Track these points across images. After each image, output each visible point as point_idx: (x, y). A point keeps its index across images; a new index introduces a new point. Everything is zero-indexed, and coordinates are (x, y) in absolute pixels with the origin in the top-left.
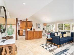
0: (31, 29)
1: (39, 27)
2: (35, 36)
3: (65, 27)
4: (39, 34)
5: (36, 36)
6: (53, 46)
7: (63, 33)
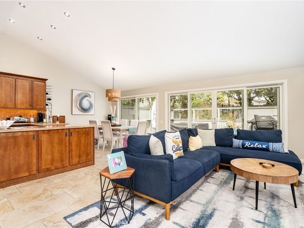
0: (40, 118)
1: (84, 110)
2: (49, 157)
3: (194, 110)
4: (74, 147)
5: (57, 155)
6: (140, 211)
7: (187, 134)
